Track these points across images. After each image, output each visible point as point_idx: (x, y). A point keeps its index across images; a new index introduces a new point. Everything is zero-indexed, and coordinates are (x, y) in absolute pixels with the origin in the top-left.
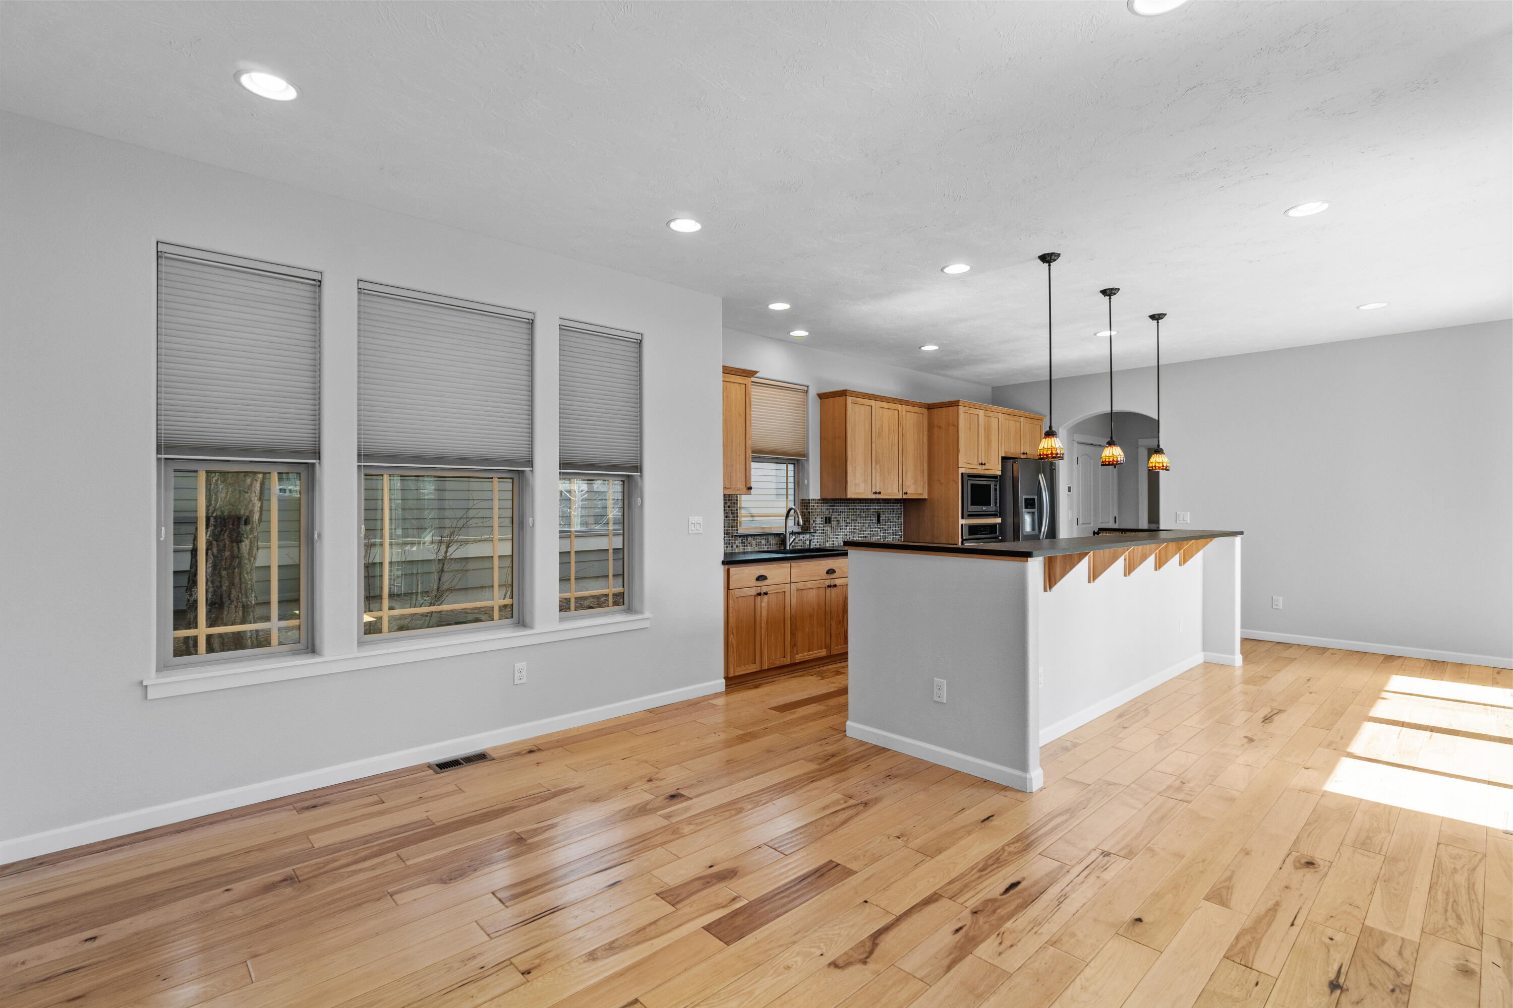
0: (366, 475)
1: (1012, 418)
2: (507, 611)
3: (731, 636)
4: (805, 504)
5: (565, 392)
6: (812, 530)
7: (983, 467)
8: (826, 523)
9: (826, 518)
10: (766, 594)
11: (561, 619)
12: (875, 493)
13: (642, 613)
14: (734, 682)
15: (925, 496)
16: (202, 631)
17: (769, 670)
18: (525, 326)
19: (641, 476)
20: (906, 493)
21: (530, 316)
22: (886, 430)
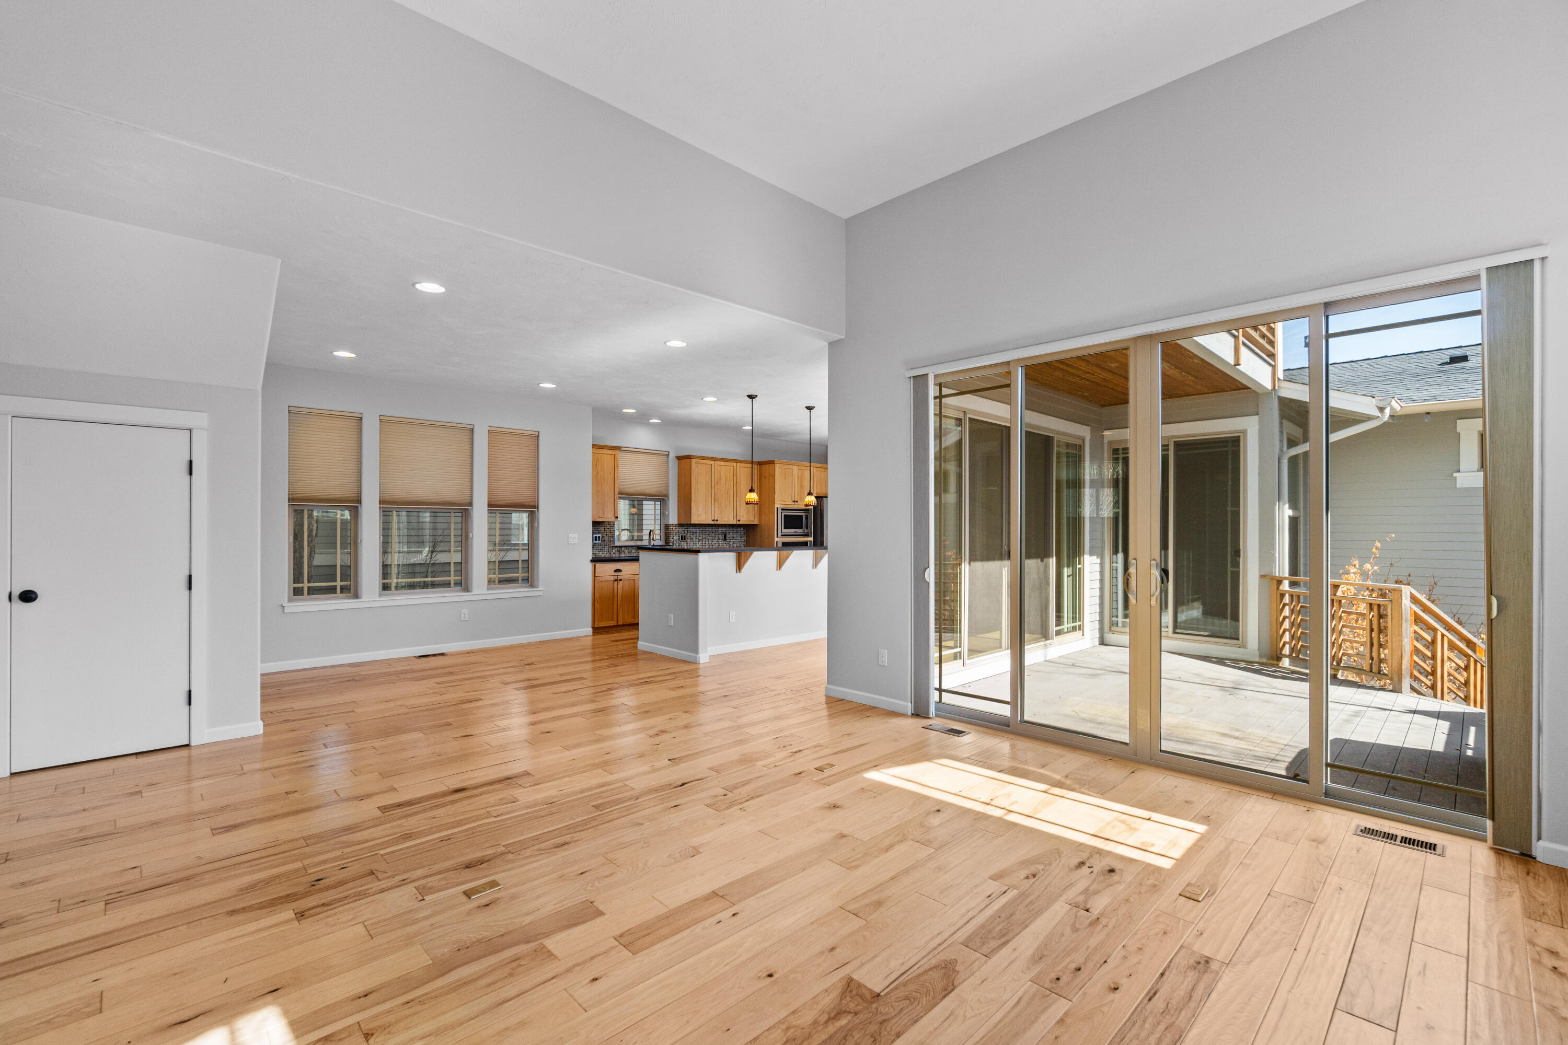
0: (383, 511)
1: (822, 470)
2: (458, 584)
3: (596, 604)
4: (667, 527)
5: (491, 465)
6: (671, 544)
7: (797, 503)
8: (682, 539)
9: (682, 536)
10: (621, 580)
11: (488, 589)
12: (713, 520)
13: (537, 587)
14: (597, 630)
15: (756, 522)
16: (306, 585)
17: (623, 625)
18: (468, 432)
19: (538, 511)
20: (739, 521)
21: (471, 427)
22: (723, 480)
